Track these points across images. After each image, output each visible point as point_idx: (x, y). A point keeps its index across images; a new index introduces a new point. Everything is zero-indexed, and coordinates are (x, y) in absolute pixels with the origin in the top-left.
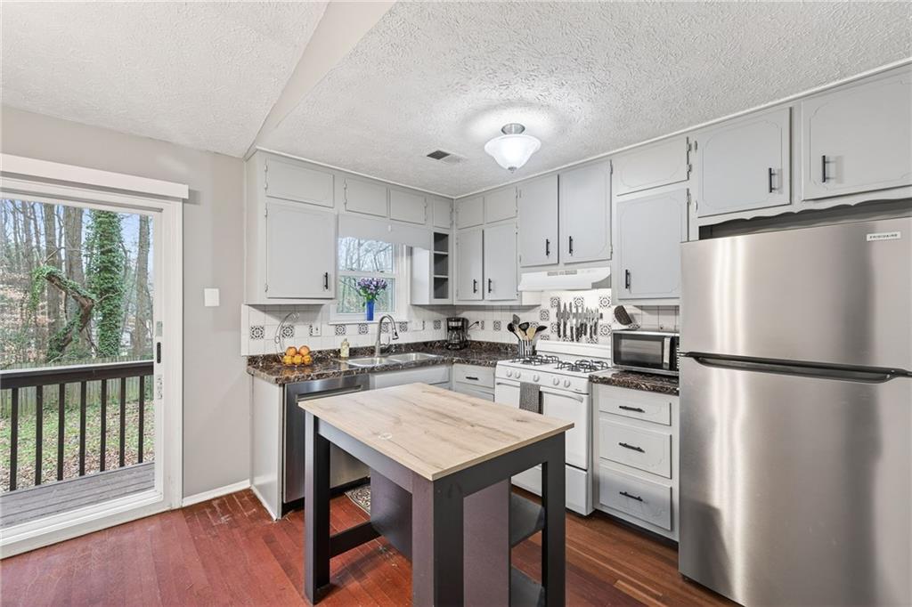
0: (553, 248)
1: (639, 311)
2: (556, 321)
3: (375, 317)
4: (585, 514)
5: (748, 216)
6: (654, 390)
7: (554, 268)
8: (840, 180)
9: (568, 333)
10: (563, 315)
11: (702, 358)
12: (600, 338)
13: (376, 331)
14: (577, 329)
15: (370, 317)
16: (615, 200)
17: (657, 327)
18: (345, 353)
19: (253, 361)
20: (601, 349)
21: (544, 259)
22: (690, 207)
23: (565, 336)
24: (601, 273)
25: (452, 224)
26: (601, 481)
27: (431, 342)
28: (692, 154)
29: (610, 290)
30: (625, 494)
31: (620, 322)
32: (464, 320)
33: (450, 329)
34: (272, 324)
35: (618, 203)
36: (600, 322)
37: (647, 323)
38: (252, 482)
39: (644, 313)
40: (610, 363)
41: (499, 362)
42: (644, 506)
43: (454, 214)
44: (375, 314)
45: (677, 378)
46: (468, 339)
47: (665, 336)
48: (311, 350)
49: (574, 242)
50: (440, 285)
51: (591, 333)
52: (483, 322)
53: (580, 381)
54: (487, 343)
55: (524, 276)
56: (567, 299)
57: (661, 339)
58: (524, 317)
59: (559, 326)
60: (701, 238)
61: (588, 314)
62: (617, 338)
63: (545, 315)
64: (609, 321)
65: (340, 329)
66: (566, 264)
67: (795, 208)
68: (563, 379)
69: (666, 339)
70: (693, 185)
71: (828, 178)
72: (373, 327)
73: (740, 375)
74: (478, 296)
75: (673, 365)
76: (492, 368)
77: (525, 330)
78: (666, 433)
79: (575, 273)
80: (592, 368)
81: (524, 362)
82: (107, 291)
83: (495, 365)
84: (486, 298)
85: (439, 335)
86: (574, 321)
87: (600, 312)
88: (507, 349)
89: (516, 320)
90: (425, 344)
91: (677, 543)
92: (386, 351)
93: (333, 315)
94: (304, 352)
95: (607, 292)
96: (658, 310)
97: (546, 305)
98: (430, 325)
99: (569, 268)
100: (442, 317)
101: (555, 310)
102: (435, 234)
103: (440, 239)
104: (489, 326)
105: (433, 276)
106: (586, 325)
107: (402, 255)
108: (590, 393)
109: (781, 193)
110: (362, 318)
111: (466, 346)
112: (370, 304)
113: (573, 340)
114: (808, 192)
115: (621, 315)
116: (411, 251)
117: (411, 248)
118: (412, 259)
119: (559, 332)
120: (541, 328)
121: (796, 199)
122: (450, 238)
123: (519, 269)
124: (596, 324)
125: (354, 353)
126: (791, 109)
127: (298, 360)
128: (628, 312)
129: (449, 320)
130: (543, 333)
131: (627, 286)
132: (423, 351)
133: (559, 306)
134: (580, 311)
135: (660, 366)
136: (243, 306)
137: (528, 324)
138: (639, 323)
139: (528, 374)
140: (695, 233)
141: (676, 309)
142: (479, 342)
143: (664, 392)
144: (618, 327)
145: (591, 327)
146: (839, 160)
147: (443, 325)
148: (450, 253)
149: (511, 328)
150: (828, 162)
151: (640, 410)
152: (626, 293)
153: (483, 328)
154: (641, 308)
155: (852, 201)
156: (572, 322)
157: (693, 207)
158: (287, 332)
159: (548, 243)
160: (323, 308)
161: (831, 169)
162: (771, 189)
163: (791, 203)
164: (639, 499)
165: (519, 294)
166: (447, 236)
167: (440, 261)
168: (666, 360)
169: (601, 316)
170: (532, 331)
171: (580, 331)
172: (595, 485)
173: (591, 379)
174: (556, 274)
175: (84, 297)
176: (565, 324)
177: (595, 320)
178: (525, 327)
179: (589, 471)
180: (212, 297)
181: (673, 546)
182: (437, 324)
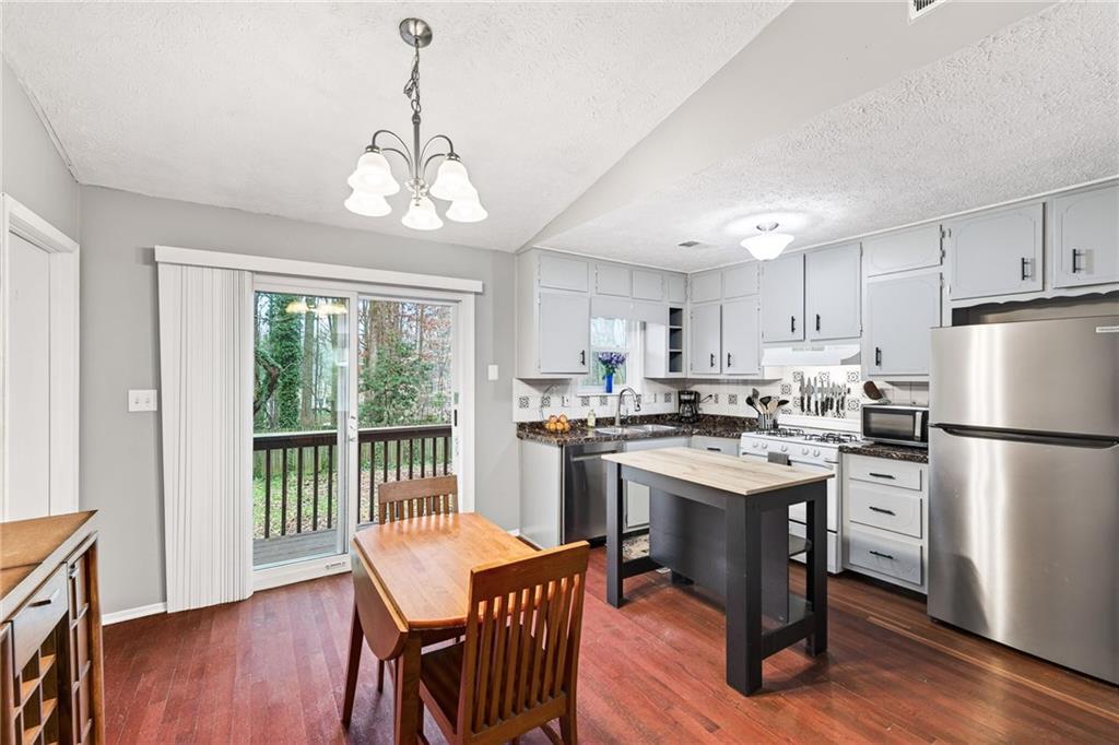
0: (799, 324)
1: (890, 387)
2: (799, 395)
3: (613, 389)
4: (834, 572)
5: (1001, 300)
6: (905, 458)
7: (801, 343)
8: (1090, 271)
9: (813, 407)
10: (806, 389)
11: (950, 429)
12: (848, 413)
13: (616, 403)
14: (823, 403)
15: (609, 390)
16: (865, 281)
17: (909, 402)
18: (591, 423)
19: (521, 426)
20: (851, 423)
21: (788, 334)
22: (944, 290)
23: (809, 410)
24: (852, 350)
25: (686, 299)
26: (851, 541)
27: (662, 415)
28: (947, 240)
29: (859, 366)
30: (876, 553)
31: (870, 397)
32: (697, 393)
33: (681, 402)
34: (535, 396)
35: (868, 284)
36: (847, 396)
37: (898, 398)
38: (521, 531)
39: (895, 388)
40: (859, 437)
41: (743, 434)
42: (895, 563)
43: (689, 288)
44: (613, 386)
45: (927, 449)
46: (700, 412)
47: (916, 411)
48: (569, 418)
49: (821, 320)
50: (675, 358)
51: (838, 408)
52: (716, 395)
53: (831, 451)
54: (722, 417)
55: (767, 351)
56: (811, 373)
57: (913, 413)
58: (764, 392)
59: (802, 399)
60: (954, 325)
61: (835, 389)
62: (867, 411)
63: (786, 389)
64: (858, 396)
65: (585, 400)
66: (812, 341)
67: (1049, 294)
68: (811, 450)
69: (917, 413)
70: (946, 270)
71: (1079, 269)
72: (612, 400)
73: (998, 445)
74: (716, 369)
75: (924, 438)
76: (736, 440)
77: (766, 404)
78: (916, 497)
79: (822, 349)
80: (840, 440)
81: (770, 434)
82: (287, 360)
83: (739, 437)
84: (724, 372)
85: (670, 408)
86: (819, 396)
87: (848, 386)
88: (744, 423)
89: (756, 394)
90: (657, 416)
91: (925, 596)
92: (624, 422)
93: (579, 388)
94: (563, 420)
95: (856, 368)
96: (911, 386)
97: (788, 379)
98: (661, 398)
99: (816, 345)
100: (674, 391)
101: (799, 385)
102: (671, 309)
103: (675, 313)
104: (724, 399)
105: (669, 350)
106: (832, 400)
107: (636, 330)
108: (839, 462)
109: (1034, 280)
110: (601, 390)
111: (698, 420)
112: (609, 377)
113: (818, 414)
114: (1060, 281)
115: (870, 389)
116: (644, 326)
117: (645, 323)
118: (645, 334)
119: (802, 406)
120: (784, 402)
121: (1048, 286)
122: (684, 311)
123: (762, 345)
124: (843, 398)
125: (599, 422)
126: (1044, 204)
127: (560, 427)
128: (878, 387)
129: (680, 393)
130: (785, 407)
131: (878, 363)
132: (656, 423)
133: (802, 380)
134: (825, 386)
135: (912, 438)
136: (514, 380)
137: (770, 398)
138: (890, 398)
139: (776, 444)
140: (948, 319)
141: (925, 386)
142: (712, 416)
143: (914, 461)
144: (868, 401)
145: (838, 402)
146: (1090, 253)
147: (674, 398)
148: (684, 328)
149: (750, 402)
150: (1079, 255)
151: (890, 477)
152: (877, 370)
153: (716, 402)
154: (892, 383)
155: (1103, 290)
156: (818, 397)
157: (946, 291)
158: (545, 403)
159: (793, 320)
160: (572, 382)
161: (1082, 262)
162: (1024, 277)
163: (1044, 290)
164: (890, 557)
165: (761, 368)
166: (681, 310)
167: (675, 334)
168: (918, 433)
169: (849, 391)
170: (772, 405)
171: (826, 406)
172: (845, 545)
173: (841, 449)
174: (802, 349)
175: (273, 366)
176: (809, 399)
177: (843, 394)
178: (766, 401)
179: (839, 533)
180: (493, 372)
181: (922, 598)
182: (667, 397)
